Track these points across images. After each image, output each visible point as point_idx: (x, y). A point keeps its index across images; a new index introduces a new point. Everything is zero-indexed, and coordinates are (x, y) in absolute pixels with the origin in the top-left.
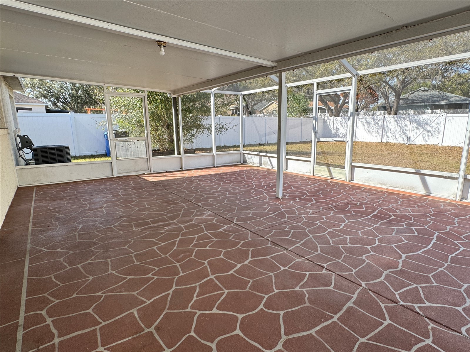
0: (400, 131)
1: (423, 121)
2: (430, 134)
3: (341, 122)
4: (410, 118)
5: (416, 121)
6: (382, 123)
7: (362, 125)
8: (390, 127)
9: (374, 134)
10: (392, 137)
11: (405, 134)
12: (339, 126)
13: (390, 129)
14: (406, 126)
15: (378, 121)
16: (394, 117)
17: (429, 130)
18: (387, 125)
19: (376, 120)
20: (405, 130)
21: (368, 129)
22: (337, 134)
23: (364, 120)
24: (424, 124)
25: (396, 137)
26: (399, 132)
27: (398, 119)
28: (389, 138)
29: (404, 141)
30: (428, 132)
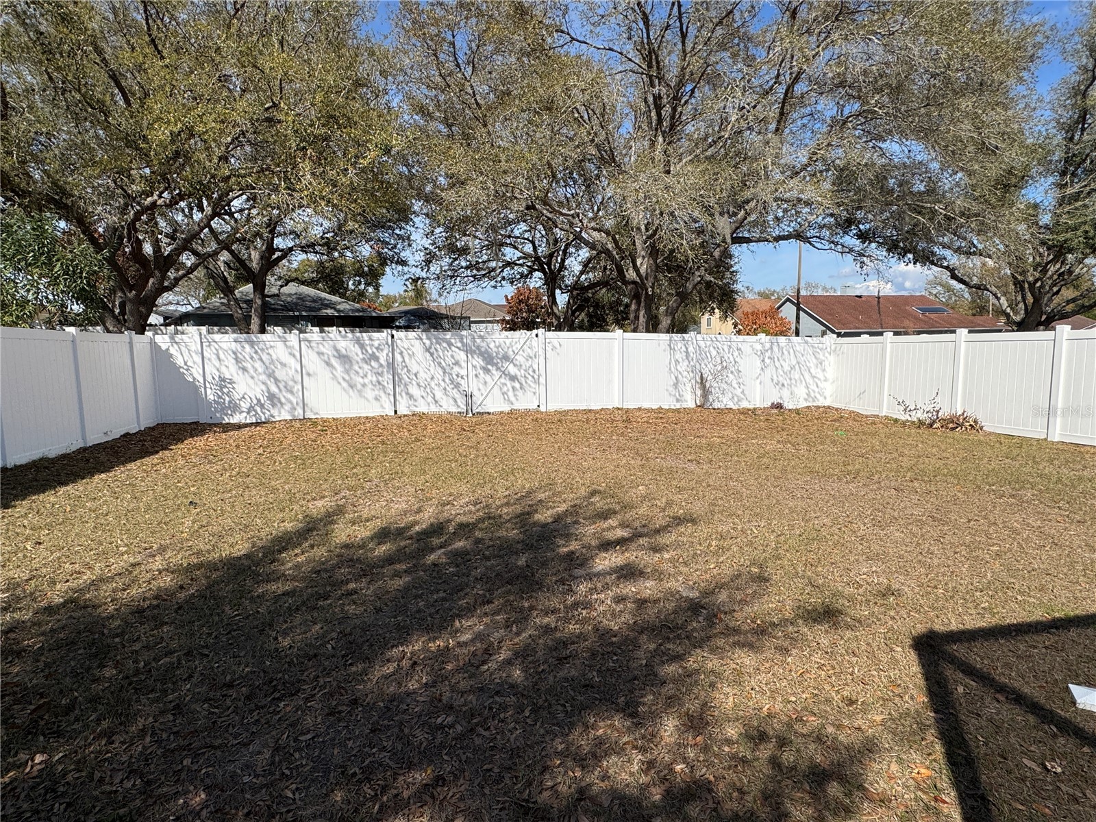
0: (444, 380)
1: (495, 349)
2: (517, 385)
3: (234, 353)
4: (465, 340)
5: (479, 350)
6: (390, 355)
7: (323, 364)
8: (414, 368)
9: (370, 393)
10: (423, 397)
11: (457, 386)
12: (230, 371)
13: (416, 375)
14: (457, 363)
15: (375, 350)
16: (421, 339)
17: (513, 374)
18: (404, 361)
19: (368, 348)
20: (457, 376)
21: (347, 378)
22: (227, 399)
23: (327, 349)
24: (501, 359)
25: (434, 398)
26: (442, 383)
27: (431, 344)
28: (415, 400)
29: (458, 406)
30: (513, 378)
